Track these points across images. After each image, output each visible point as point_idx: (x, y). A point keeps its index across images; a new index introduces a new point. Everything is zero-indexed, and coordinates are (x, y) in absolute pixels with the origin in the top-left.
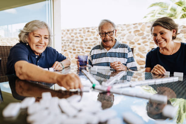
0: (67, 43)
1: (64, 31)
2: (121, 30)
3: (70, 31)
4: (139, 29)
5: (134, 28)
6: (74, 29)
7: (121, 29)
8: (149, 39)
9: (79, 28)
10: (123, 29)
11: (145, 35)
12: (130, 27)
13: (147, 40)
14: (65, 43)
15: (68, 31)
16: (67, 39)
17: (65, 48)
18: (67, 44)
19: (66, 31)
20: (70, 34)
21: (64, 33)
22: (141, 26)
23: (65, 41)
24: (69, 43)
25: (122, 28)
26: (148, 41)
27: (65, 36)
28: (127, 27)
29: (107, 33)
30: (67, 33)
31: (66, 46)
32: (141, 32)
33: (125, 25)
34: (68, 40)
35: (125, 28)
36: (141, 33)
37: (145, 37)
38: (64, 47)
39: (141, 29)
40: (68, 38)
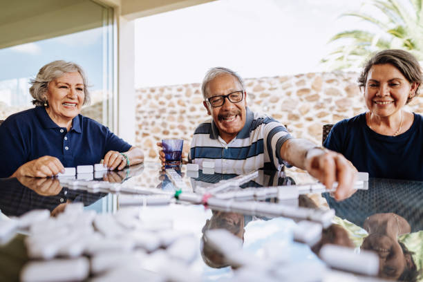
0: (151, 117)
1: (144, 91)
2: (270, 89)
3: (157, 92)
4: (308, 85)
5: (298, 84)
6: (166, 87)
7: (269, 86)
8: (331, 109)
9: (176, 86)
10: (274, 87)
11: (321, 100)
12: (288, 82)
13: (326, 110)
14: (145, 117)
15: (153, 91)
16: (149, 109)
17: (146, 129)
18: (149, 121)
19: (148, 92)
20: (157, 98)
21: (144, 96)
22: (313, 80)
23: (145, 114)
24: (154, 119)
25: (271, 84)
26: (329, 112)
27: (145, 102)
28: (282, 82)
29: (227, 96)
30: (149, 97)
31: (147, 124)
32: (313, 92)
33: (277, 77)
34: (152, 112)
35: (277, 84)
36: (313, 96)
37: (322, 104)
38: (144, 127)
39: (313, 87)
40: (152, 106)
